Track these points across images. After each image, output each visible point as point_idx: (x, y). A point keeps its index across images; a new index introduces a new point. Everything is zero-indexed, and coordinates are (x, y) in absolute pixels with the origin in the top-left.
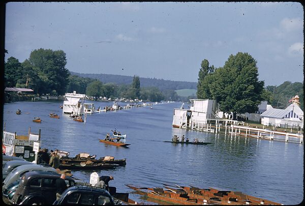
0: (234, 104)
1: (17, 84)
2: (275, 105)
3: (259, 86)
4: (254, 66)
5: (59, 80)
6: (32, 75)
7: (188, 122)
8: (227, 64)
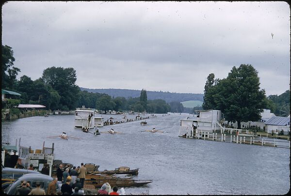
2: (277, 113)
4: (256, 76)
7: (195, 132)
8: (230, 76)
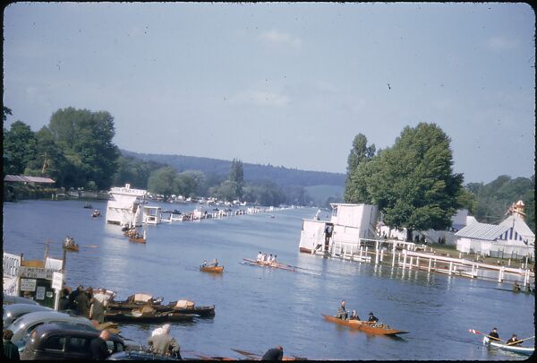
0: (409, 213)
1: (27, 170)
2: (482, 216)
3: (454, 184)
4: (446, 147)
5: (101, 164)
6: (52, 154)
8: (399, 143)
